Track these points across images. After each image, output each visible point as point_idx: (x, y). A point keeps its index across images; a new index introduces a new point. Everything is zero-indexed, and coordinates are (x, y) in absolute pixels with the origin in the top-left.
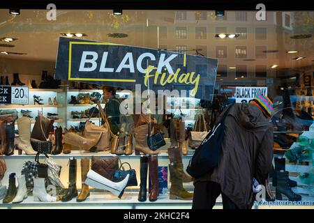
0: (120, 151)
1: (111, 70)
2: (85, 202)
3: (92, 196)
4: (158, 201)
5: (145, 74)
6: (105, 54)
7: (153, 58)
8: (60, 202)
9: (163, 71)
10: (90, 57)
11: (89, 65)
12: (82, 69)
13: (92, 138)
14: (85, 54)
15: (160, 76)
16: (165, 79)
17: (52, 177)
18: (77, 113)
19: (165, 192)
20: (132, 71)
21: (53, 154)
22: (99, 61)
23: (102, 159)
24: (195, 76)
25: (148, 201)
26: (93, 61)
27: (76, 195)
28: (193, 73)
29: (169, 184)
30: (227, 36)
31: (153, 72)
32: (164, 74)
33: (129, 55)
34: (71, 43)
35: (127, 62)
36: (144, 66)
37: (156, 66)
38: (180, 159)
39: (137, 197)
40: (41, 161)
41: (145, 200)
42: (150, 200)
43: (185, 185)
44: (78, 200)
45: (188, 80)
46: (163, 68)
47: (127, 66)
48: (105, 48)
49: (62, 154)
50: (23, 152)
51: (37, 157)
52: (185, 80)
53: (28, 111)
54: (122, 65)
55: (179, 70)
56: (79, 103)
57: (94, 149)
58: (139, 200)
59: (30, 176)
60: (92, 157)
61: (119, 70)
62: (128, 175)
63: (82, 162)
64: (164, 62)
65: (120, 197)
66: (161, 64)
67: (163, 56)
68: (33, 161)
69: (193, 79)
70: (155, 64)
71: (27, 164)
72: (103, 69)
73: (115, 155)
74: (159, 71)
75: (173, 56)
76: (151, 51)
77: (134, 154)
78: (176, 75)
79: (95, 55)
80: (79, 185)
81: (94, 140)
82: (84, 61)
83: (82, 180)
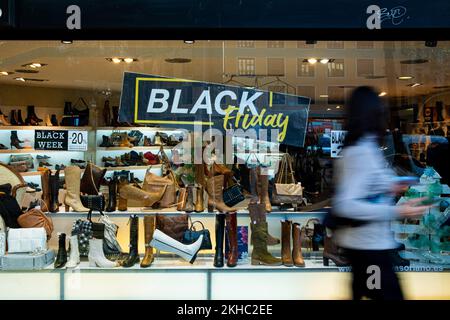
0: (189, 207)
1: (184, 111)
2: (151, 268)
3: (157, 262)
4: (237, 267)
5: (224, 116)
6: (178, 93)
7: (234, 96)
8: (121, 268)
9: (245, 112)
10: (159, 96)
11: (158, 105)
12: (150, 109)
13: (154, 191)
14: (154, 92)
15: (242, 117)
16: (248, 122)
17: (109, 238)
18: (110, 159)
19: (245, 257)
20: (210, 112)
21: (107, 210)
22: (170, 101)
23: (168, 217)
24: (283, 118)
25: (225, 267)
26: (164, 101)
27: (138, 261)
28: (281, 115)
29: (251, 248)
30: (319, 61)
31: (235, 113)
32: (247, 116)
33: (206, 94)
34: (138, 79)
35: (204, 102)
36: (224, 107)
37: (238, 106)
38: (264, 217)
39: (212, 263)
40: (95, 220)
41: (222, 265)
42: (228, 265)
43: (270, 248)
44: (142, 266)
45: (275, 123)
46: (246, 108)
47: (203, 107)
48: (179, 85)
49: (117, 212)
50: (71, 209)
51: (90, 215)
52: (271, 122)
53: (46, 157)
54: (198, 105)
55: (264, 110)
56: (113, 146)
57: (157, 206)
58: (215, 265)
59: (82, 238)
60: (157, 214)
61: (194, 111)
62: (202, 236)
63: (145, 220)
64: (247, 102)
65: (192, 262)
66: (243, 104)
67: (245, 94)
68: (85, 219)
69: (281, 122)
70: (237, 103)
71: (78, 223)
72: (175, 110)
73: (184, 213)
74: (241, 112)
75: (257, 95)
76: (231, 89)
77: (206, 211)
78: (261, 117)
79: (166, 94)
80: (141, 248)
81: (157, 194)
82: (153, 100)
83: (146, 243)
